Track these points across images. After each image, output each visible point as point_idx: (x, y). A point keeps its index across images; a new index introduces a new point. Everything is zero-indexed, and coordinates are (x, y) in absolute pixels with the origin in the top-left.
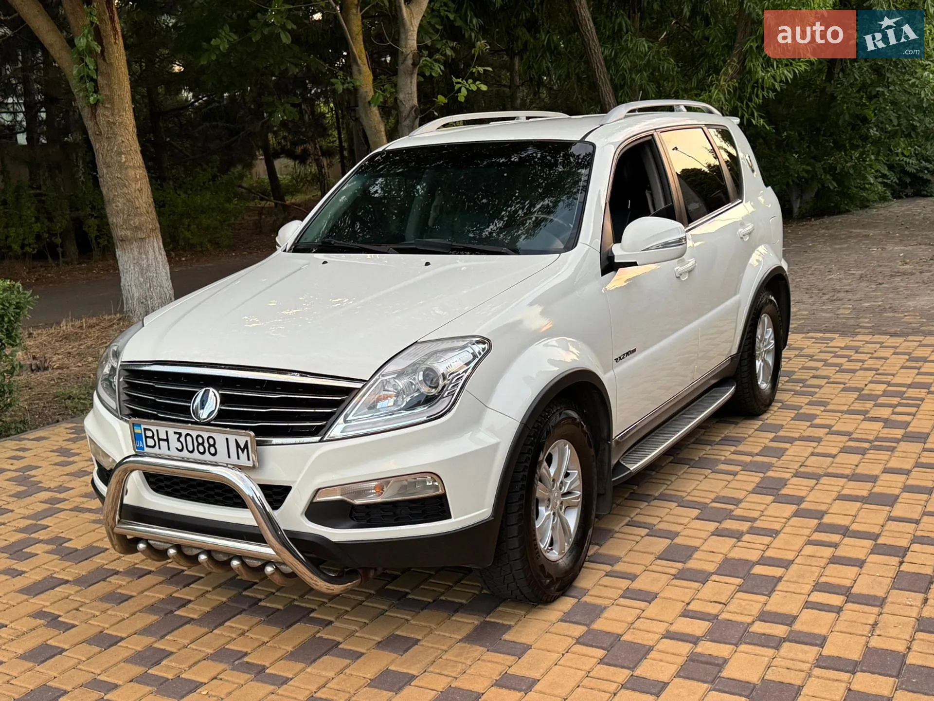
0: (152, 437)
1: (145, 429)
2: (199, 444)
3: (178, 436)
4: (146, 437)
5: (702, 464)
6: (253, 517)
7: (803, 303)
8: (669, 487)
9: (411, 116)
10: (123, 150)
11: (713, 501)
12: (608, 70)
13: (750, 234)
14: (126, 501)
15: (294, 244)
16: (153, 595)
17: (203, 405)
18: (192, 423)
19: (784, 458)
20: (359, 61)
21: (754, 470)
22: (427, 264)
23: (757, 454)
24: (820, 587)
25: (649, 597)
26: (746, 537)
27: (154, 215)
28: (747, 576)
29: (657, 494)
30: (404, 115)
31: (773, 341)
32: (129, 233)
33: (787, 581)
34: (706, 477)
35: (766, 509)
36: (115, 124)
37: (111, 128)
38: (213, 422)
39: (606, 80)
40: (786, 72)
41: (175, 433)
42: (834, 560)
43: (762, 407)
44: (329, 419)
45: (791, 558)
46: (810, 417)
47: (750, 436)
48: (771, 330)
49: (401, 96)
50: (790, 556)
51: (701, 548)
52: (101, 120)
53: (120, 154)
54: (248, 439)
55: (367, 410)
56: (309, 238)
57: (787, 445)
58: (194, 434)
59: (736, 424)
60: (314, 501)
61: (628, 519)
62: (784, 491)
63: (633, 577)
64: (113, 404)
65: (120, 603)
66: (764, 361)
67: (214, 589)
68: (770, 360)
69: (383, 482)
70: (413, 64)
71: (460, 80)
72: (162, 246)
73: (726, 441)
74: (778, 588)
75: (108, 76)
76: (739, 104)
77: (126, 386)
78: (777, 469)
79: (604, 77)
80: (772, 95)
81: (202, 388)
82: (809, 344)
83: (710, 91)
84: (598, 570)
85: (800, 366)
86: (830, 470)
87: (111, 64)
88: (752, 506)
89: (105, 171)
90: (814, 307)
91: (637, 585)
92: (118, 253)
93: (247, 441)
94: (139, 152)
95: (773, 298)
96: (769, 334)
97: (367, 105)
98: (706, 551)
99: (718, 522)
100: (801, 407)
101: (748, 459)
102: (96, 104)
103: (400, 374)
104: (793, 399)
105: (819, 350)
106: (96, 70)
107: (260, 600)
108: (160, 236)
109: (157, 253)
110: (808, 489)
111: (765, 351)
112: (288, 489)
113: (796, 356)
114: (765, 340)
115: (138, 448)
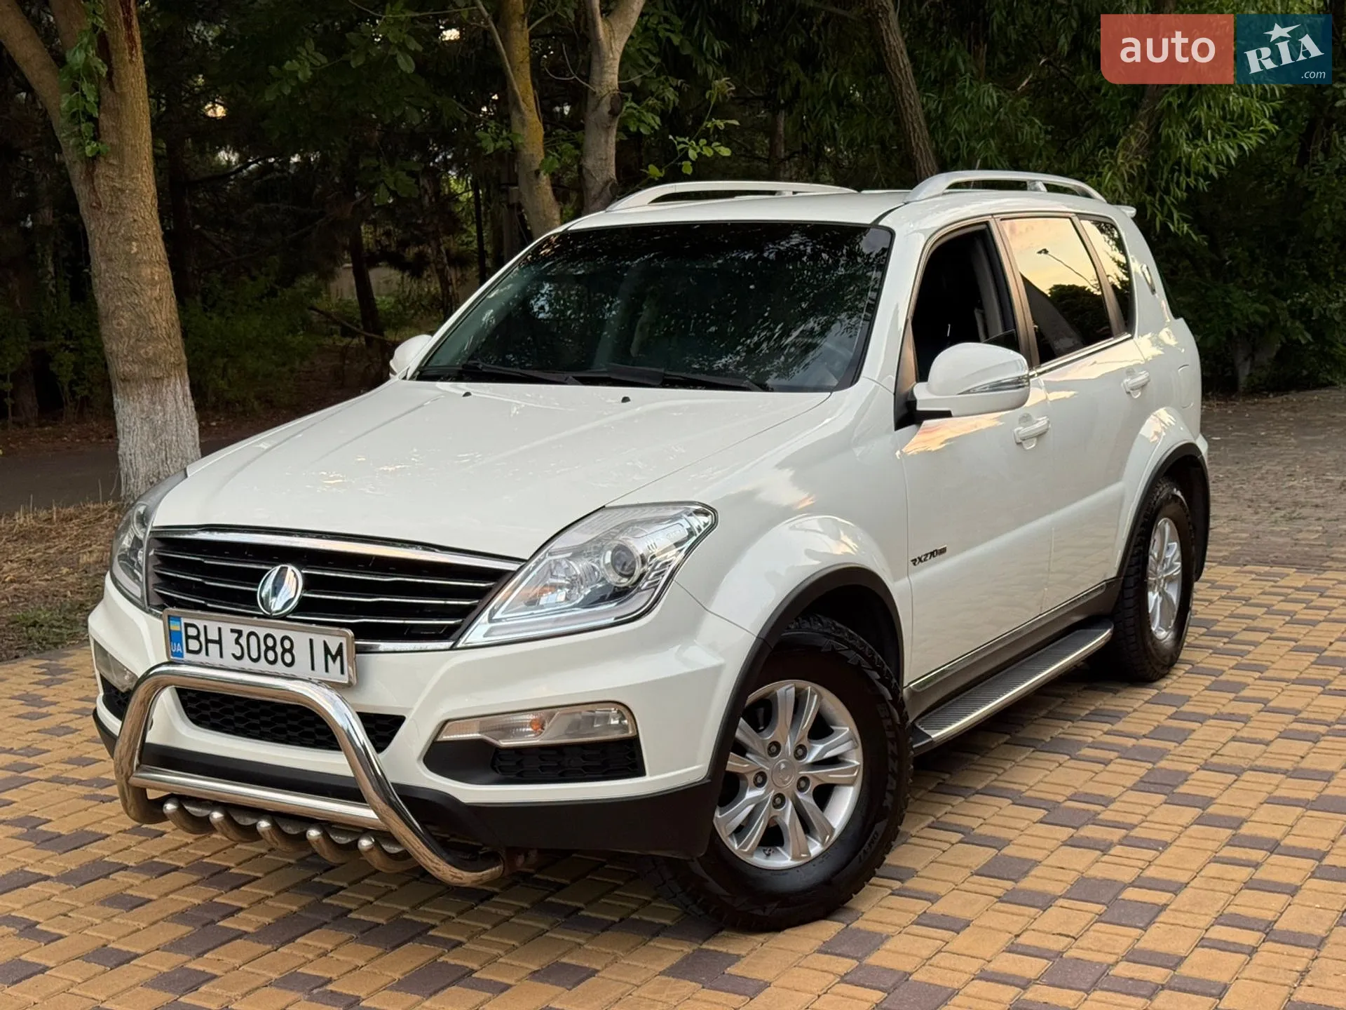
0: (197, 638)
1: (187, 625)
2: (268, 648)
3: (236, 635)
4: (188, 637)
5: (1056, 746)
6: (347, 763)
7: (1243, 521)
8: (1001, 778)
9: (604, 196)
10: (135, 234)
11: (1069, 799)
12: (931, 133)
13: (1143, 387)
14: (151, 738)
15: (419, 368)
16: (185, 898)
17: (275, 591)
18: (259, 616)
19: (1188, 742)
20: (523, 106)
21: (1138, 757)
22: (625, 400)
23: (1144, 736)
24: (1224, 919)
25: (957, 926)
26: (1117, 850)
27: (178, 341)
28: (1114, 901)
29: (979, 787)
30: (593, 193)
31: (1179, 564)
32: (136, 368)
33: (1175, 910)
34: (1060, 765)
35: (1151, 813)
36: (122, 191)
37: (117, 198)
38: (290, 617)
39: (926, 151)
40: (1226, 147)
41: (233, 631)
42: (1250, 885)
43: (1158, 668)
44: (467, 615)
45: (1184, 879)
46: (1235, 687)
47: (1135, 710)
48: (1175, 545)
49: (589, 163)
50: (1183, 877)
51: (1045, 862)
52: (102, 183)
53: (129, 240)
54: (344, 641)
55: (524, 606)
56: (443, 360)
57: (1195, 725)
58: (262, 632)
59: (1115, 692)
60: (439, 740)
61: (932, 819)
62: (1183, 789)
63: (933, 898)
64: (137, 591)
65: (132, 909)
66: (1162, 593)
67: (277, 893)
68: (1174, 594)
69: (545, 714)
70: (610, 112)
71: (686, 140)
72: (189, 393)
73: (1098, 716)
74: (1160, 919)
75: (117, 114)
76: (1149, 198)
77: (159, 562)
78: (1175, 758)
79: (924, 145)
80: (1203, 185)
81: (276, 565)
82: (1246, 581)
83: (1100, 175)
84: (881, 886)
85: (1227, 613)
86: (1259, 763)
87: (122, 96)
88: (1130, 808)
89: (103, 266)
90: (1260, 528)
91: (938, 908)
92: (117, 400)
93: (341, 644)
94: (160, 239)
95: (1179, 494)
96: (1173, 552)
97: (532, 176)
98: (1052, 867)
99: (1073, 827)
100: (1222, 672)
101: (1130, 742)
102: (94, 158)
103: (577, 553)
104: (1210, 660)
105: (1260, 591)
106: (99, 104)
107: (350, 911)
108: (186, 375)
109: (181, 405)
110: (1222, 787)
111: (1165, 579)
112: (399, 721)
113: (1223, 598)
114: (1165, 560)
115: (173, 654)
